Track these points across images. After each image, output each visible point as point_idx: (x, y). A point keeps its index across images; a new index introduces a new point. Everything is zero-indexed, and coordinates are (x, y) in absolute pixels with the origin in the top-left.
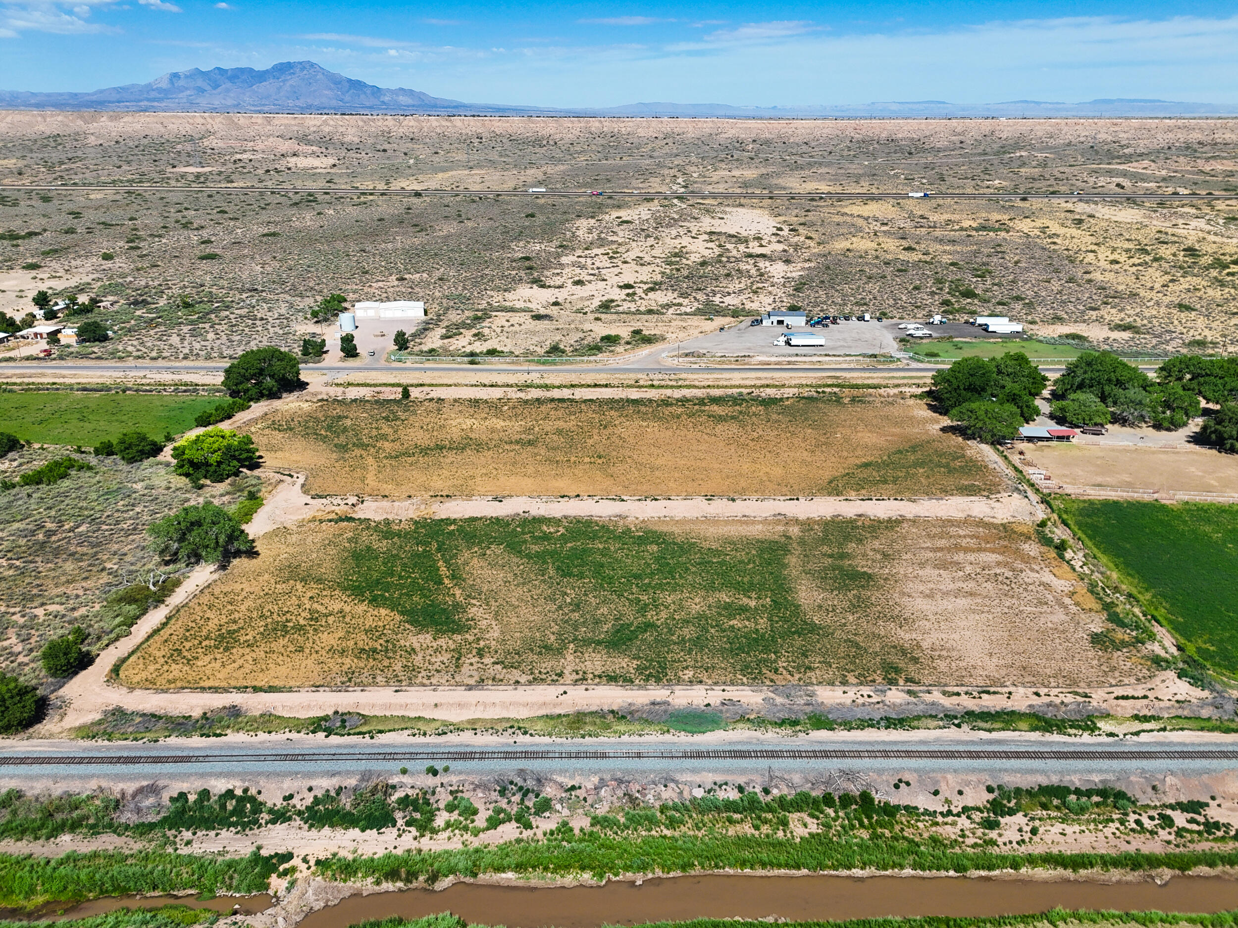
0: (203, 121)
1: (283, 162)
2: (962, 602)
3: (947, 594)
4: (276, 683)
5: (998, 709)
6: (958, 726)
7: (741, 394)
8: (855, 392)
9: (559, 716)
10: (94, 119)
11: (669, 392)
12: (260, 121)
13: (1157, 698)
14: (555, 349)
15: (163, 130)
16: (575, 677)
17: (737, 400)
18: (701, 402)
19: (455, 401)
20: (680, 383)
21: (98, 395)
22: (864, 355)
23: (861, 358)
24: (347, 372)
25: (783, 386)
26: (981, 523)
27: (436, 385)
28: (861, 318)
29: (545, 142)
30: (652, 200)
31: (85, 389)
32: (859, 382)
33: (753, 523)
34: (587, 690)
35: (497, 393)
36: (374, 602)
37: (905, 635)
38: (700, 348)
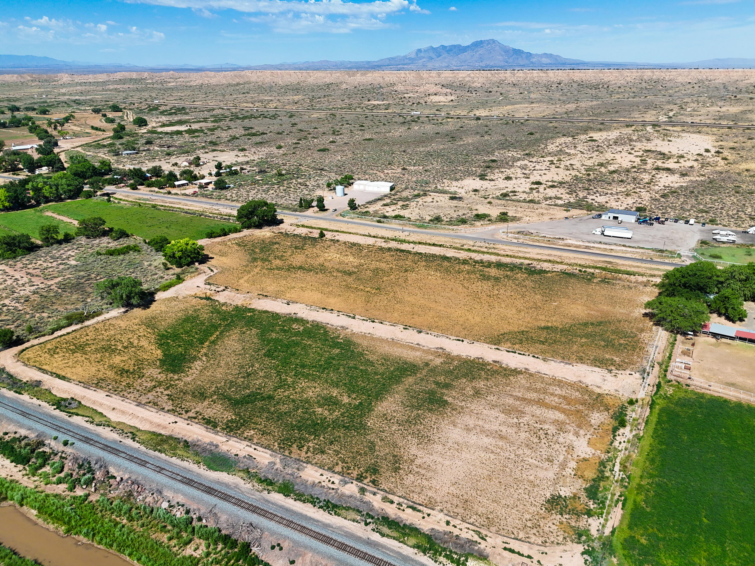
0: (404, 75)
1: (426, 99)
2: (486, 441)
3: (483, 431)
5: (408, 523)
6: (367, 524)
7: (522, 264)
8: (609, 275)
9: (160, 434)
11: (474, 255)
12: (434, 75)
13: (539, 562)
14: (438, 219)
15: (381, 80)
16: (194, 415)
17: (513, 267)
18: (489, 264)
19: (345, 243)
20: (490, 251)
21: (189, 216)
22: (653, 250)
23: (649, 251)
24: (309, 219)
25: (561, 263)
26: (585, 390)
27: (345, 232)
28: (687, 222)
29: (600, 86)
30: (632, 126)
31: (186, 213)
32: (623, 268)
33: (418, 350)
34: (188, 424)
35: (371, 241)
36: (160, 346)
37: (414, 450)
38: (535, 229)
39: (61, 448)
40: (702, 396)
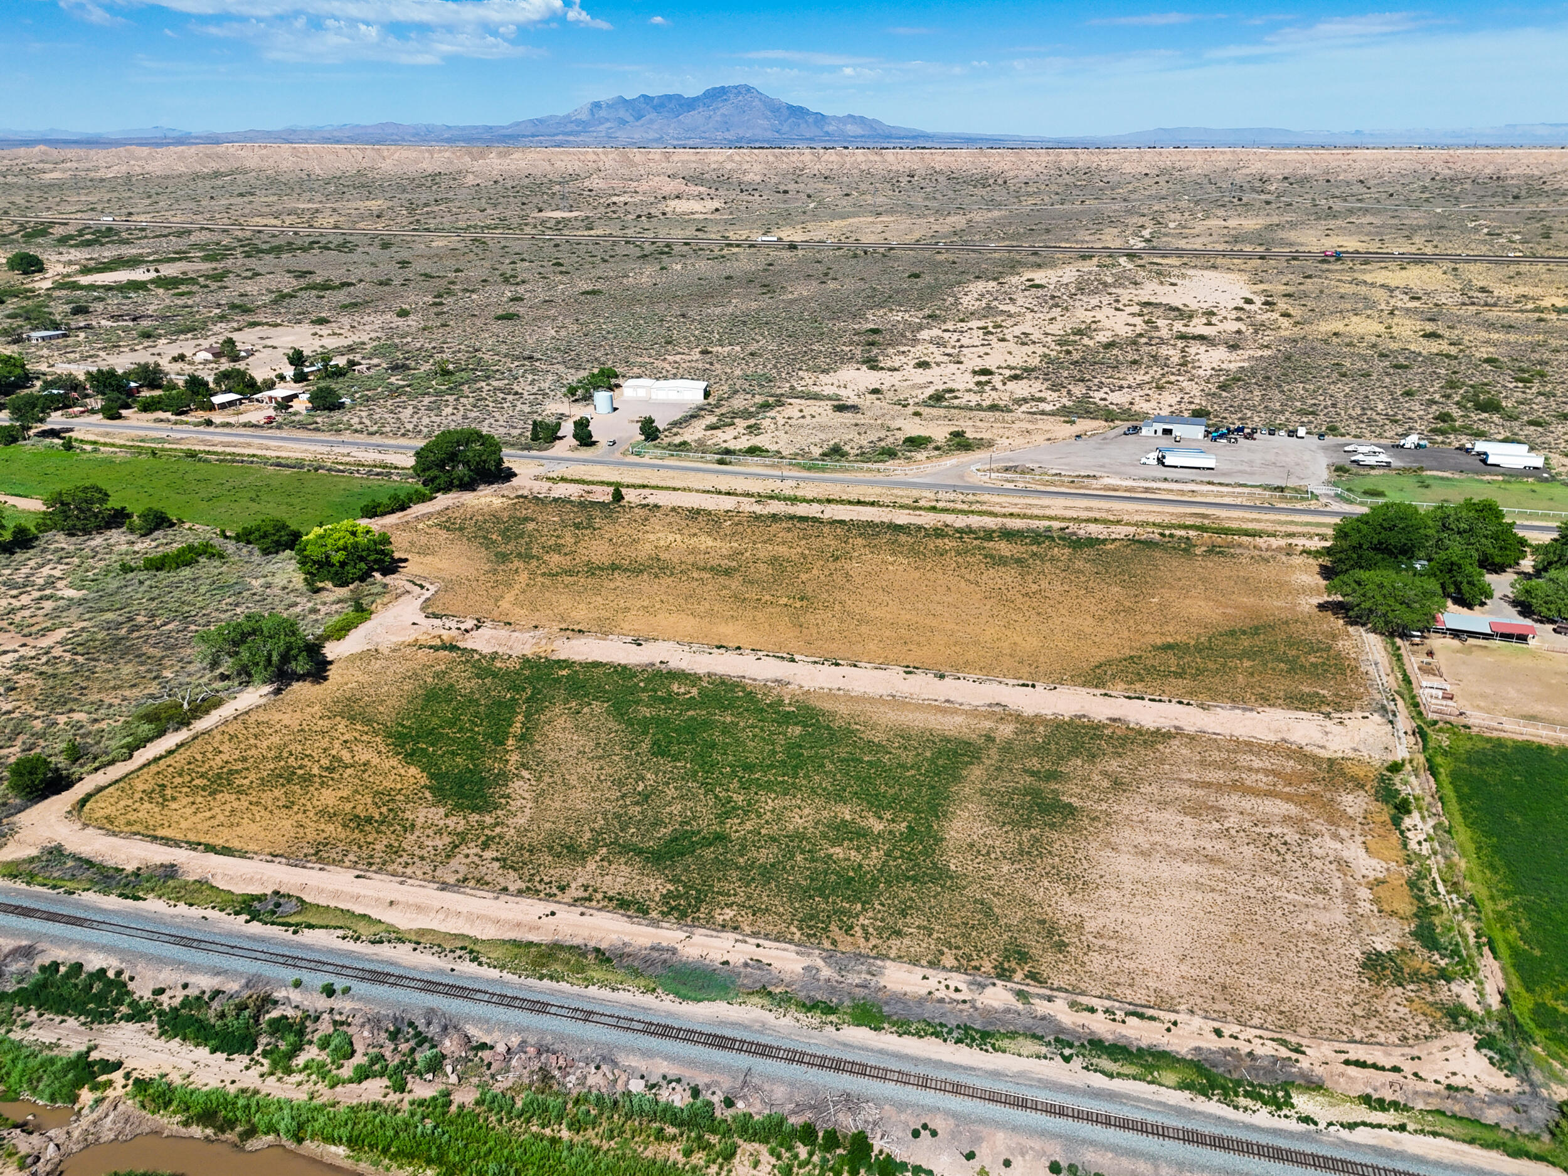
0: (595, 157)
1: (662, 206)
2: (1190, 870)
3: (1172, 853)
4: (236, 844)
5: (1144, 1044)
6: (1067, 1059)
7: (1049, 529)
8: (1218, 540)
9: (530, 944)
10: (482, 155)
11: (949, 519)
12: (657, 157)
13: (1416, 1074)
14: (836, 452)
15: (549, 168)
16: (581, 894)
17: (1038, 537)
18: (989, 535)
19: (673, 509)
20: (973, 508)
21: (288, 471)
22: (1266, 487)
23: (1258, 491)
24: (568, 464)
25: (1119, 522)
26: (1300, 754)
27: (662, 488)
28: (1292, 433)
29: (991, 181)
30: (1091, 257)
31: (279, 464)
32: (1234, 525)
33: (955, 712)
34: (582, 914)
35: (729, 503)
36: (410, 757)
37: (1069, 906)
38: (1032, 461)
39: (322, 1003)
40: (1499, 743)
